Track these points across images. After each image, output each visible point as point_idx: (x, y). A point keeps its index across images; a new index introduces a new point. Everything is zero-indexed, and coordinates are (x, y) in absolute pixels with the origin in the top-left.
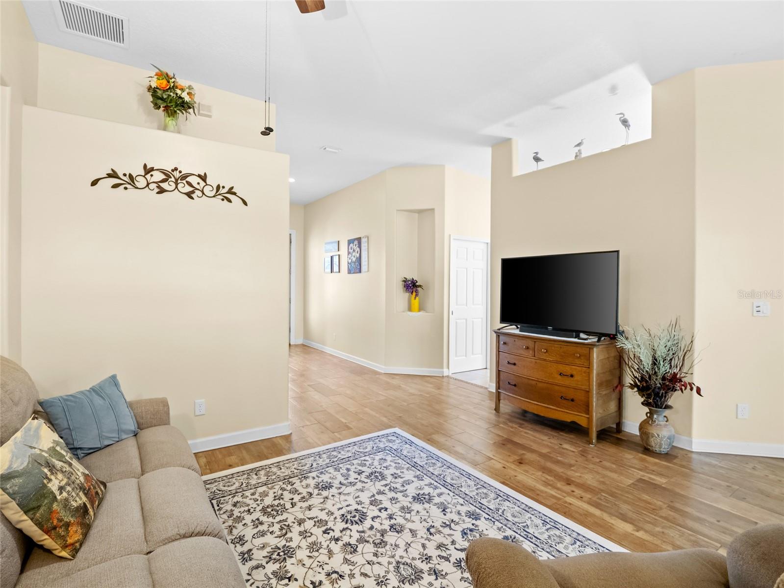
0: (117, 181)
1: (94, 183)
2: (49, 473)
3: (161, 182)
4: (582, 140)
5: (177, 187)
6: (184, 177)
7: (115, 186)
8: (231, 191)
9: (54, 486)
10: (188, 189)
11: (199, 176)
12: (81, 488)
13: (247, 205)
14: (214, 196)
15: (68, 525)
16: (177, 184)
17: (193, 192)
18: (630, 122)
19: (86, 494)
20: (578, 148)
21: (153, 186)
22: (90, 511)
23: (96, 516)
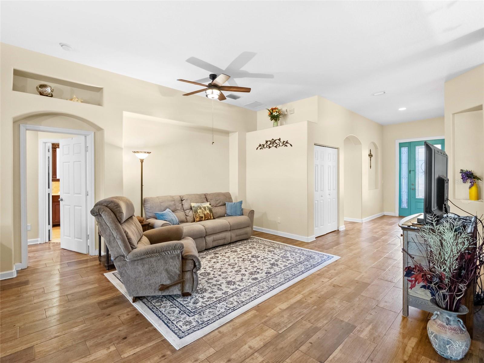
0: (261, 147)
1: (257, 149)
3: (269, 144)
5: (273, 145)
6: (275, 141)
7: (261, 149)
8: (287, 143)
9: (199, 211)
10: (276, 145)
11: (278, 140)
13: (292, 146)
14: (282, 146)
15: (197, 217)
16: (273, 144)
17: (277, 146)
19: (204, 215)
21: (268, 146)
22: (204, 218)
23: (205, 220)
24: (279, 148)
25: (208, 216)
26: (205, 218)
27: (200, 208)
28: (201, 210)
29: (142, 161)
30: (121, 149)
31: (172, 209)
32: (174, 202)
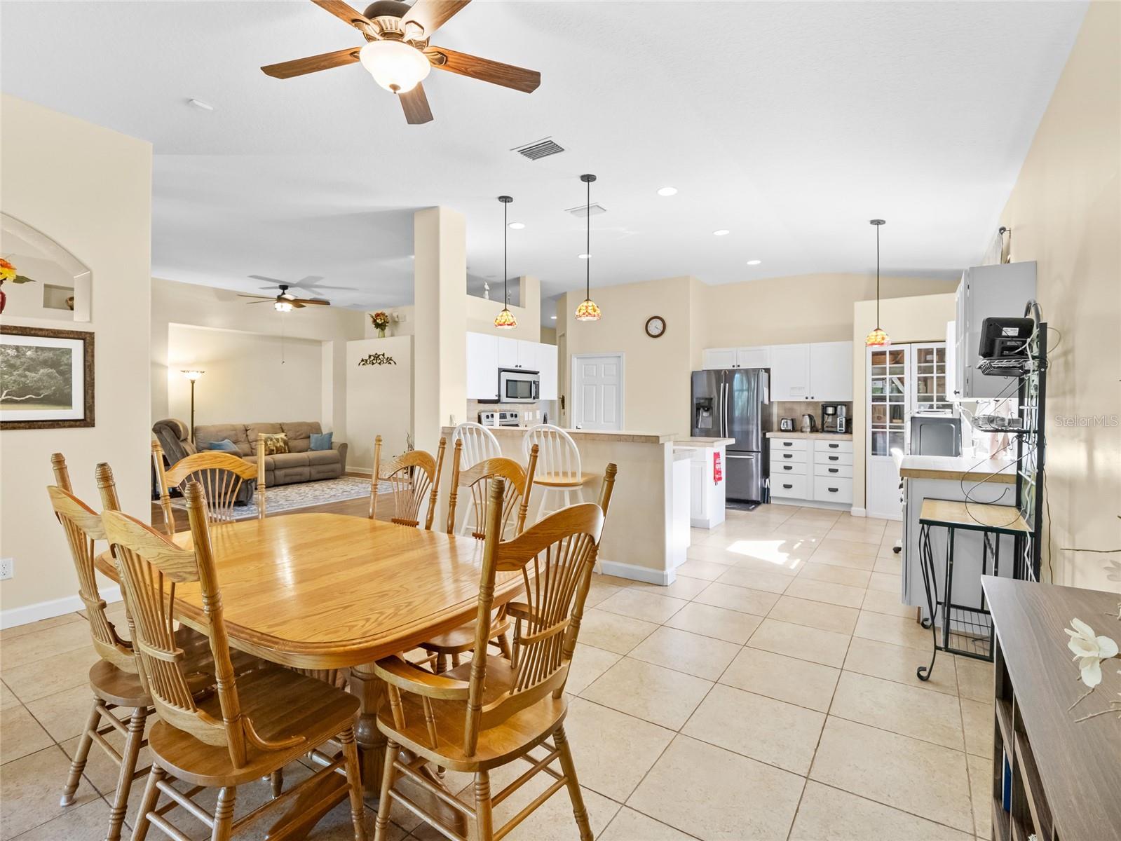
1: (359, 365)
7: (363, 365)
23: (277, 453)
25: (281, 448)
26: (278, 451)
27: (271, 440)
29: (193, 382)
30: (167, 367)
31: (234, 439)
32: (235, 432)
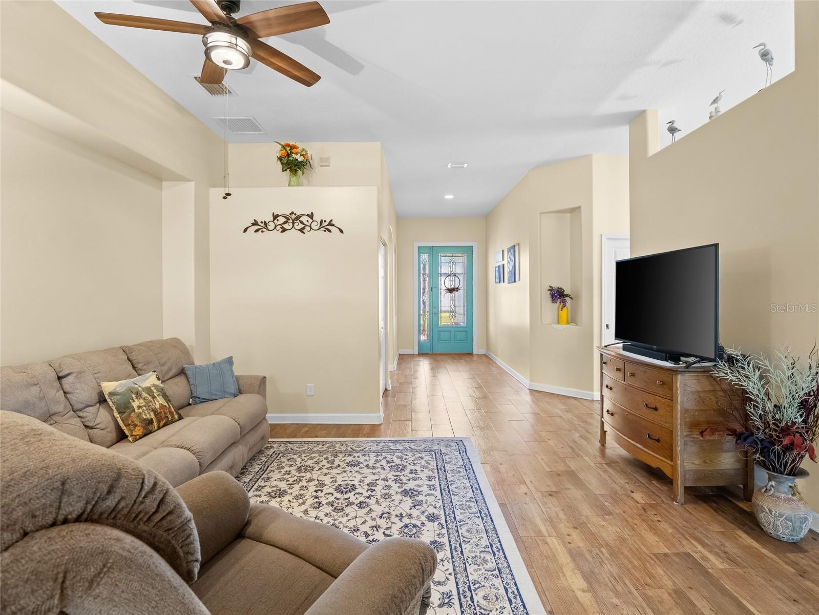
0: (258, 227)
1: (245, 231)
2: (134, 397)
3: (283, 224)
4: (720, 93)
5: (293, 226)
6: (298, 218)
7: (257, 231)
8: (330, 224)
9: (135, 404)
10: (301, 226)
11: (308, 215)
12: (153, 410)
13: (342, 233)
14: (318, 229)
15: (136, 425)
16: (293, 223)
17: (304, 228)
18: (774, 54)
19: (155, 415)
20: (715, 105)
21: (278, 227)
22: (155, 424)
23: (159, 428)
24: (308, 234)
25: (165, 413)
26: (159, 423)
27: (138, 395)
28: (142, 401)
32: (36, 388)
